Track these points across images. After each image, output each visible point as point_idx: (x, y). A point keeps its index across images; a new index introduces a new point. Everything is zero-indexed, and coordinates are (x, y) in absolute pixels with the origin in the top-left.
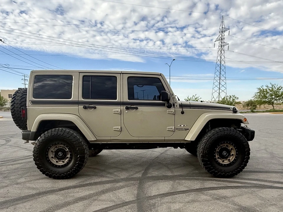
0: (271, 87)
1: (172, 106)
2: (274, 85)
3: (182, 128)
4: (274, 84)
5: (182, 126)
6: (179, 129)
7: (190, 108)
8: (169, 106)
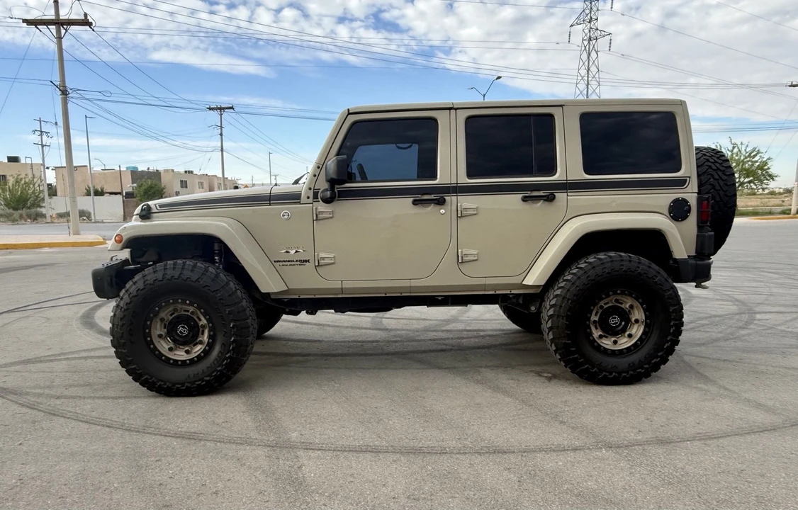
0: (730, 148)
2: (740, 146)
4: (739, 143)
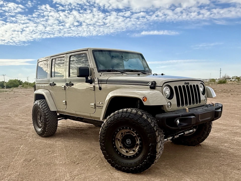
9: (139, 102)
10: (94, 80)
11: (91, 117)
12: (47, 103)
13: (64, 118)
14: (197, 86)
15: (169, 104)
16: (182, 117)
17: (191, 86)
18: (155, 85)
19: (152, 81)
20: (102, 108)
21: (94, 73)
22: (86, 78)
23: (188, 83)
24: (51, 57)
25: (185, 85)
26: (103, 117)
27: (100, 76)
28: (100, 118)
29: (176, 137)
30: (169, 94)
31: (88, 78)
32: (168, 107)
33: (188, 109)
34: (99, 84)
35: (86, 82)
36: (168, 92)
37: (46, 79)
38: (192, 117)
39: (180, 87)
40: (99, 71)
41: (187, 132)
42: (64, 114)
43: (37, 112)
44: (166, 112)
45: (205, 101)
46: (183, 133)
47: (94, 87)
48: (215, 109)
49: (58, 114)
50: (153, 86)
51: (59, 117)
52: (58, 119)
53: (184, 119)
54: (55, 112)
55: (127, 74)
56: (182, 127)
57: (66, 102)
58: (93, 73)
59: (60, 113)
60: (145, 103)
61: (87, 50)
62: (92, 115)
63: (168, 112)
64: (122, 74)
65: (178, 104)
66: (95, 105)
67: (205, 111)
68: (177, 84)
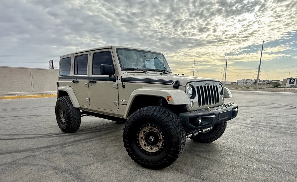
1: (117, 80)
3: (124, 104)
5: (124, 101)
6: (123, 104)
7: (130, 82)
8: (114, 80)
9: (161, 101)
10: (118, 78)
11: (114, 114)
12: (70, 99)
13: (87, 115)
14: (216, 86)
15: (191, 103)
16: (204, 116)
17: (211, 86)
18: (179, 84)
19: (176, 81)
20: (126, 105)
21: (118, 71)
22: (109, 76)
23: (209, 84)
24: (74, 54)
25: (206, 86)
26: (127, 115)
27: (124, 74)
28: (123, 115)
29: (195, 134)
30: (191, 94)
31: (111, 76)
32: (190, 106)
33: (209, 108)
34: (122, 82)
35: (110, 80)
36: (190, 92)
37: (69, 76)
38: (213, 116)
39: (201, 87)
40: (123, 69)
41: (205, 130)
42: (87, 111)
43: (60, 108)
44: (188, 112)
45: (223, 101)
46: (201, 131)
47: (118, 85)
48: (233, 109)
49: (81, 111)
50: (177, 86)
51: (82, 113)
52: (82, 115)
53: (205, 118)
54: (78, 109)
55: (150, 73)
56: (204, 125)
57: (89, 99)
58: (116, 71)
59: (83, 110)
60: (169, 103)
61: (111, 48)
62: (115, 113)
63: (191, 111)
64: (145, 73)
65: (200, 104)
66: (118, 102)
67: (224, 111)
68: (199, 85)
